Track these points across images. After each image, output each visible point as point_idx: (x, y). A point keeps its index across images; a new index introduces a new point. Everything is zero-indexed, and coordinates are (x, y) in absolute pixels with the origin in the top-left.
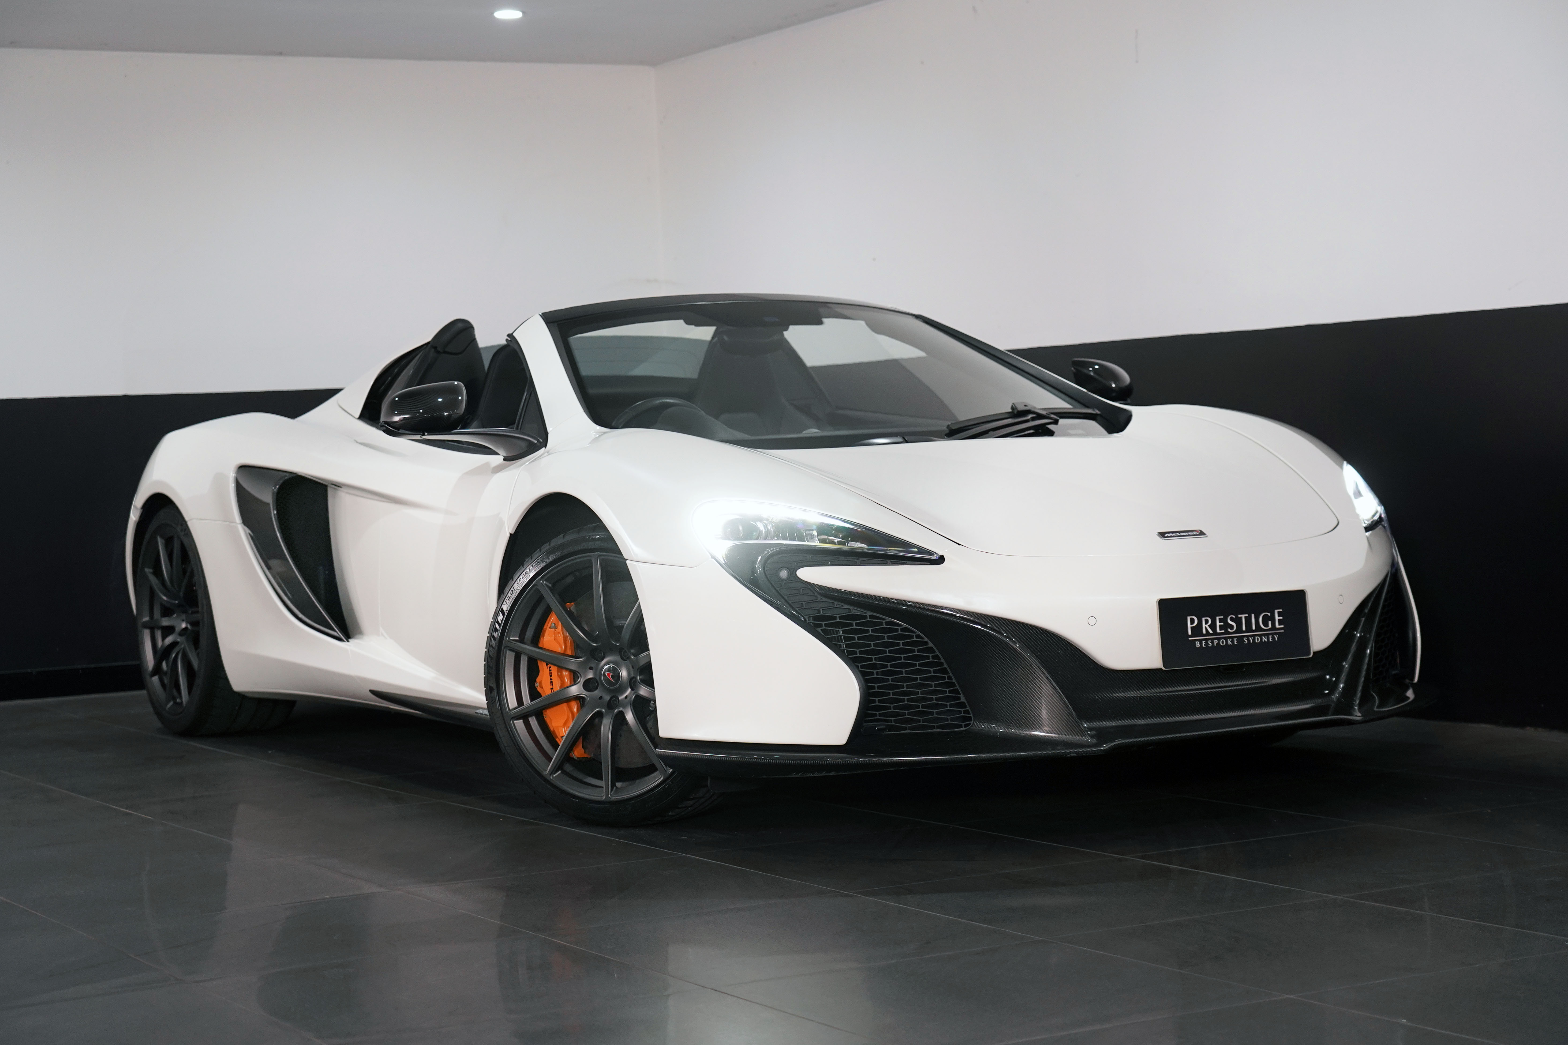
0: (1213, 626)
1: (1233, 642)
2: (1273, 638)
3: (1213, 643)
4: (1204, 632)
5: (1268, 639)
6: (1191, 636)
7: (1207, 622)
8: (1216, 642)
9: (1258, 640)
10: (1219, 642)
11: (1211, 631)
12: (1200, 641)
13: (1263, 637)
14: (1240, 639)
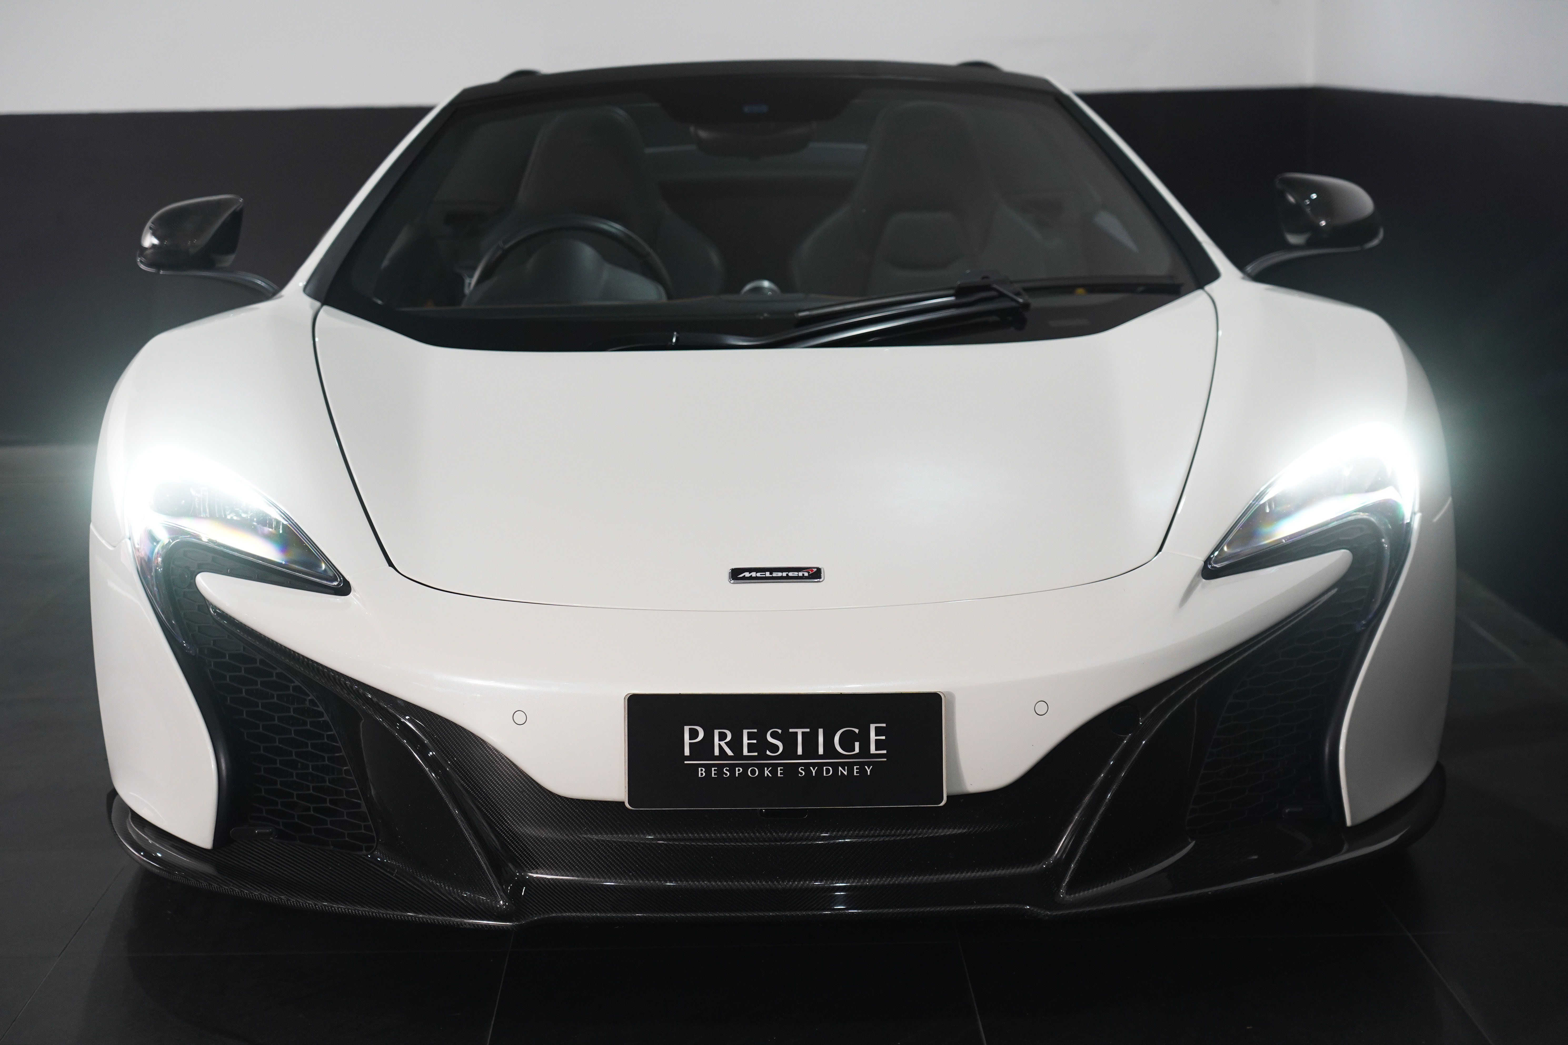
0: (736, 744)
1: (774, 772)
2: (862, 771)
3: (732, 771)
4: (717, 753)
5: (850, 771)
6: (688, 758)
7: (722, 737)
8: (738, 771)
9: (828, 772)
10: (745, 771)
11: (730, 753)
12: (708, 768)
13: (840, 768)
14: (791, 769)
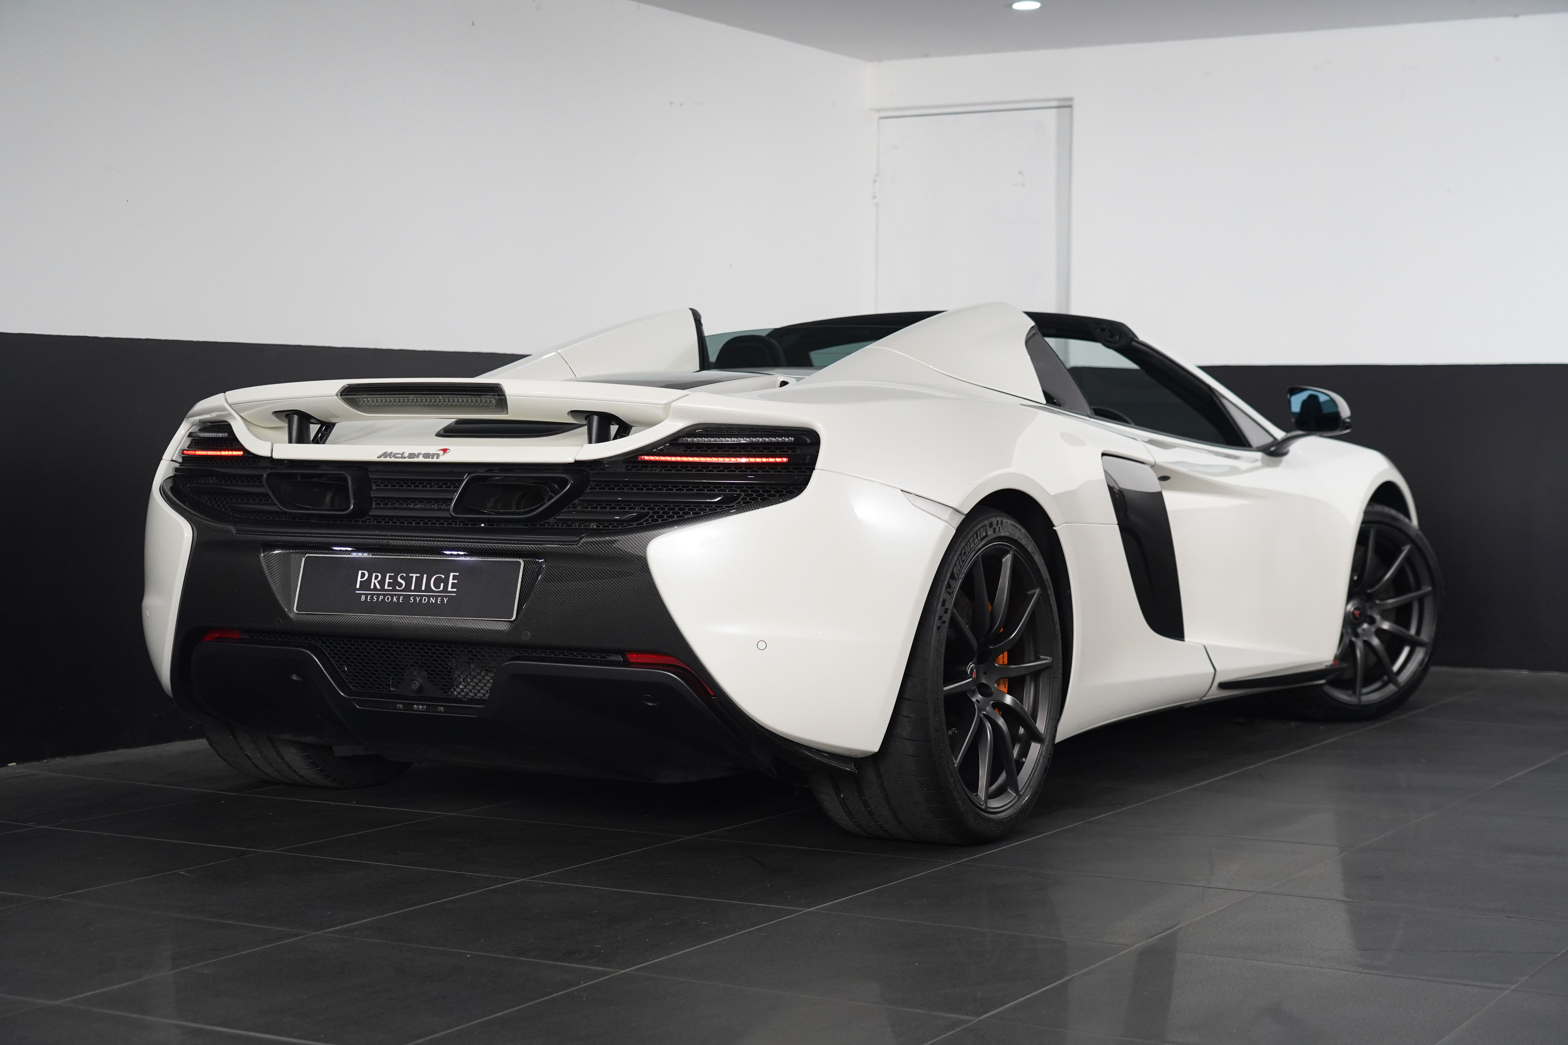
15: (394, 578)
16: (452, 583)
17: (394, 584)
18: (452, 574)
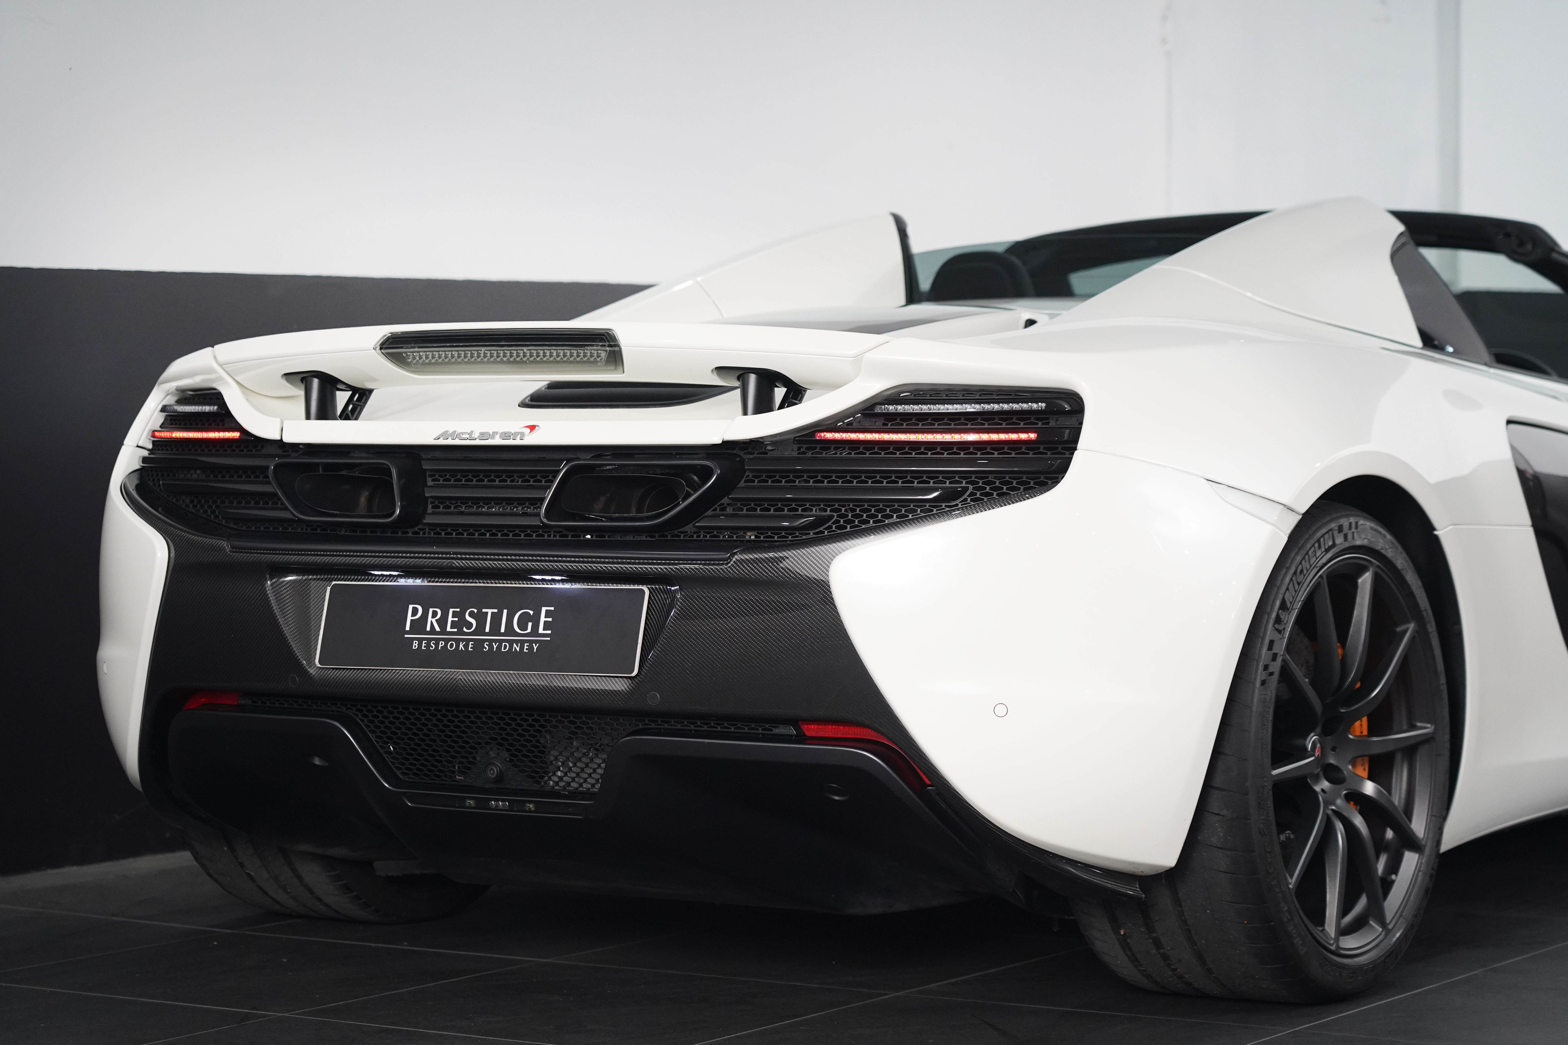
15: (460, 615)
16: (545, 622)
17: (461, 623)
18: (544, 609)
